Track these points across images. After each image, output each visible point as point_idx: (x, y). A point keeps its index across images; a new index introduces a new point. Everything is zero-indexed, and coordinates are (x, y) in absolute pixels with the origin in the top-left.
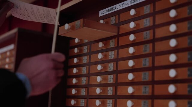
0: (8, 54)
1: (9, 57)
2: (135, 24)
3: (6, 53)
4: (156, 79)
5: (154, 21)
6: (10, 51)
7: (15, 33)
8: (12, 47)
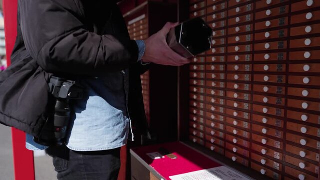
0: (141, 22)
1: (143, 24)
2: (240, 8)
3: (139, 21)
4: (255, 50)
5: (254, 6)
6: (142, 19)
7: (146, 5)
8: (143, 16)
